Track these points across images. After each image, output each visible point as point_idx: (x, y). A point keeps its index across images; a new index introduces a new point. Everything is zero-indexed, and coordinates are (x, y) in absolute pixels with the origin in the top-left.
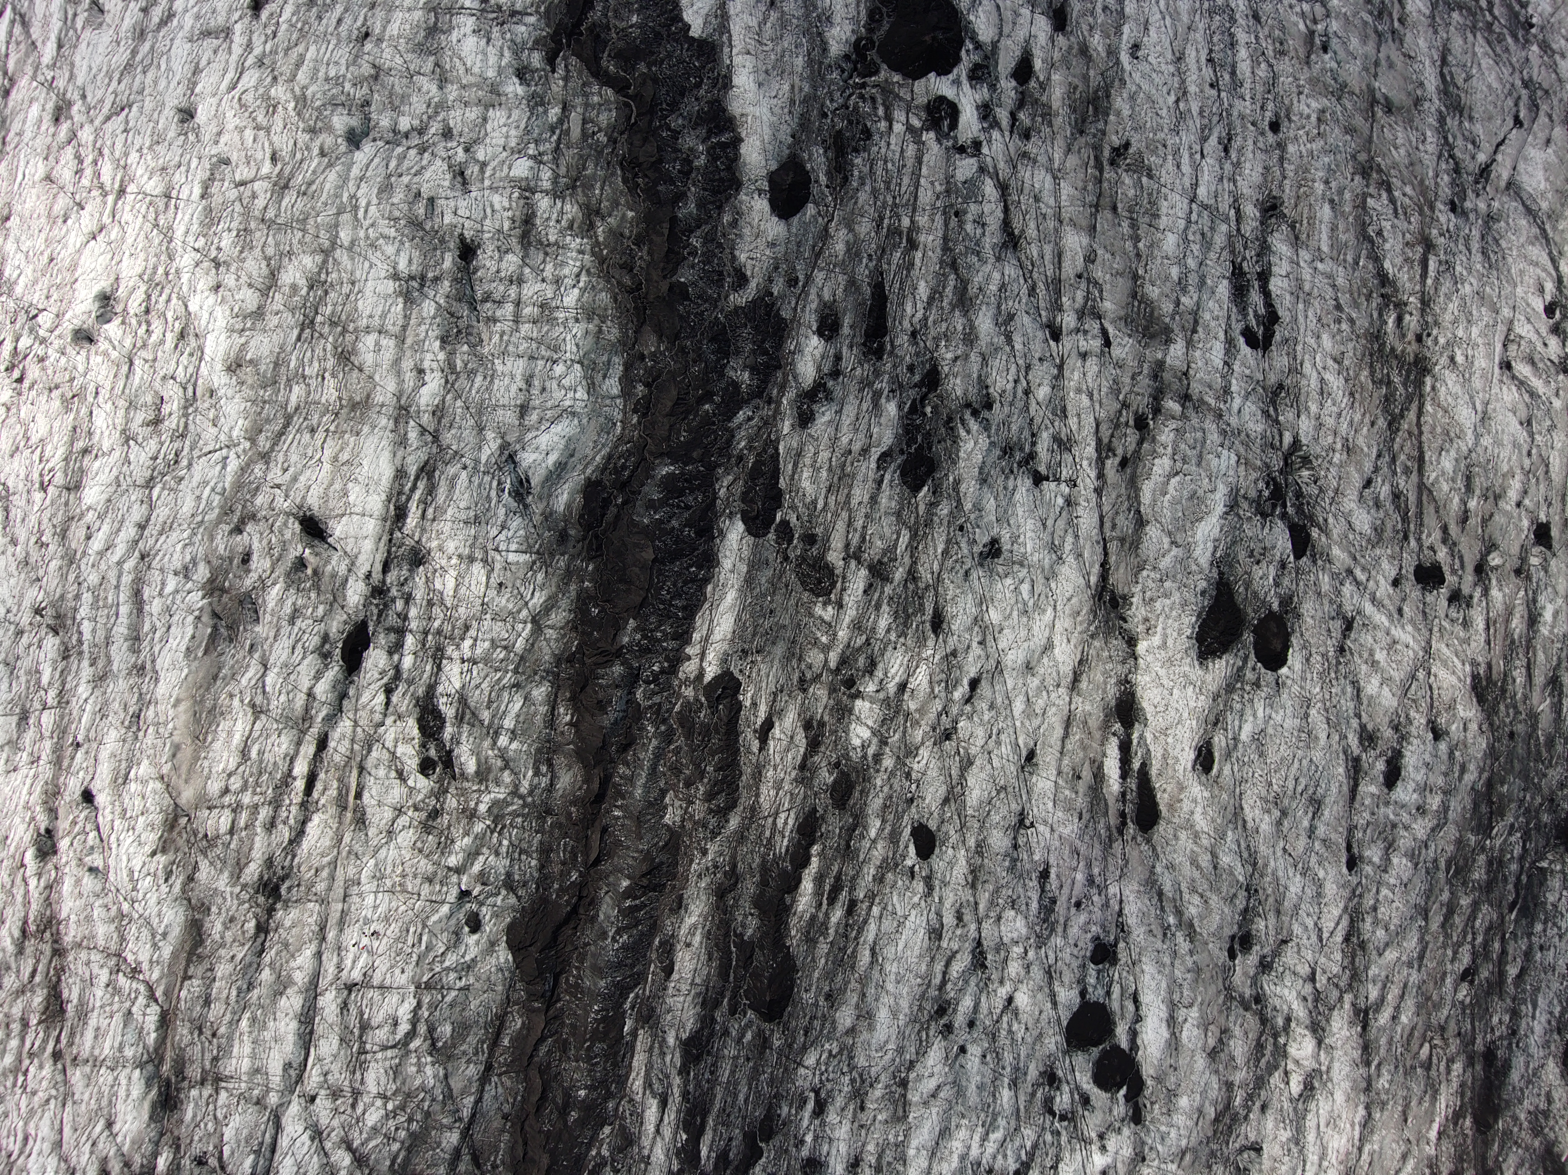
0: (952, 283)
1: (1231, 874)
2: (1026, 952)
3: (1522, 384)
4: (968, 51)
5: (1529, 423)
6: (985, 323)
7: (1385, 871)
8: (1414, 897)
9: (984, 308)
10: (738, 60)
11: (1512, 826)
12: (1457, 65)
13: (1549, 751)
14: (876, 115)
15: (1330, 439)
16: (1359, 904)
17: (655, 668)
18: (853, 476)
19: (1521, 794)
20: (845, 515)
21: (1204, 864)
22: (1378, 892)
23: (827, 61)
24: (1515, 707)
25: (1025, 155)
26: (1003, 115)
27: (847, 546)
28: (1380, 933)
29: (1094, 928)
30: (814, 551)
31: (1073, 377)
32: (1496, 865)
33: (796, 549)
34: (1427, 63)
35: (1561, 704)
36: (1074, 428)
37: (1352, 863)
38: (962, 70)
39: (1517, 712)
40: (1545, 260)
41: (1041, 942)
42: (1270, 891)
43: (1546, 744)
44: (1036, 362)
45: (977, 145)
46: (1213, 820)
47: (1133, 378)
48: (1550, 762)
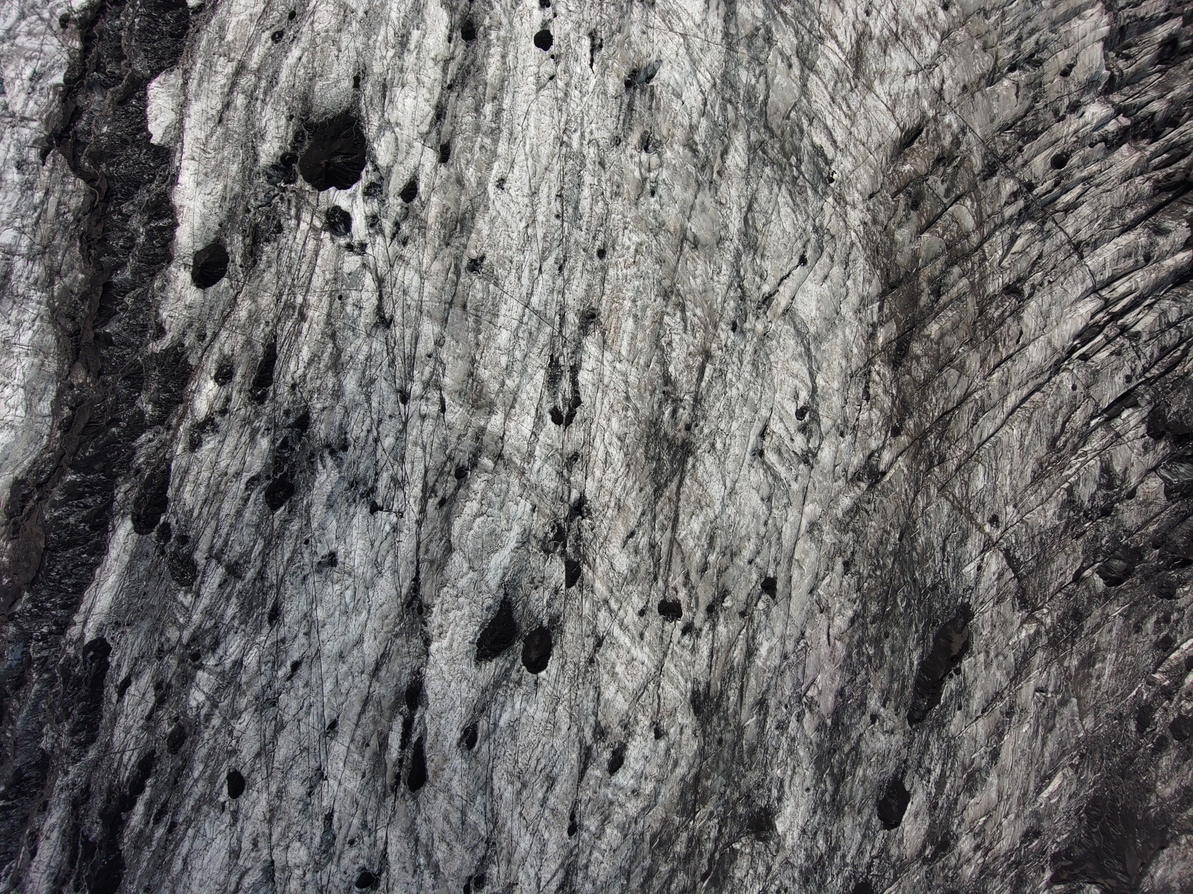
0: (329, 350)
1: (475, 829)
2: (304, 874)
3: (768, 468)
4: (367, 172)
5: (769, 499)
6: (350, 383)
7: (599, 838)
8: (618, 862)
9: (351, 372)
10: (185, 163)
11: (712, 813)
12: (760, 212)
13: (750, 757)
14: (289, 214)
15: (607, 498)
16: (576, 861)
17: (45, 630)
18: (225, 493)
19: (722, 789)
20: (213, 523)
21: (453, 821)
22: (591, 854)
23: (256, 169)
24: (726, 720)
25: (401, 257)
26: (387, 225)
27: (211, 548)
28: (588, 886)
29: (361, 861)
30: (185, 550)
31: (413, 433)
32: (694, 842)
33: (172, 546)
34: (734, 210)
35: (765, 721)
36: (408, 472)
37: (573, 830)
38: (359, 187)
39: (728, 724)
40: (804, 373)
41: (318, 867)
42: (504, 845)
43: (748, 752)
44: (386, 418)
45: (363, 246)
46: (467, 787)
47: (459, 438)
48: (750, 766)
